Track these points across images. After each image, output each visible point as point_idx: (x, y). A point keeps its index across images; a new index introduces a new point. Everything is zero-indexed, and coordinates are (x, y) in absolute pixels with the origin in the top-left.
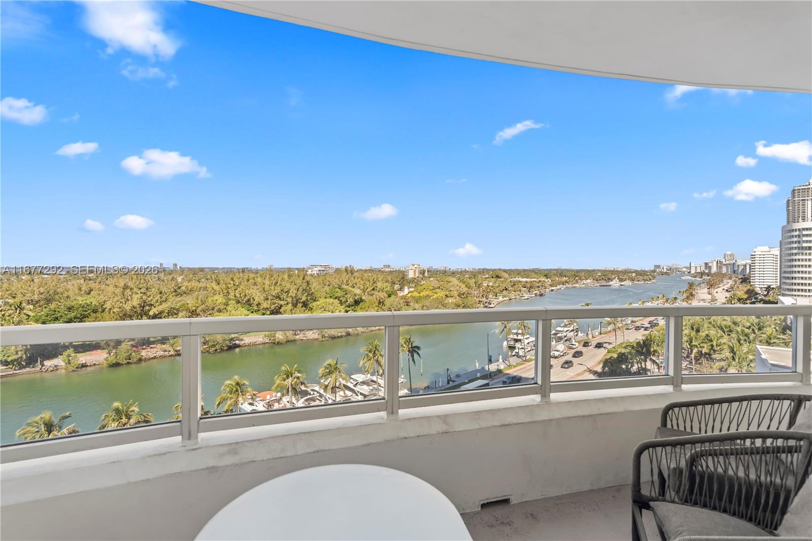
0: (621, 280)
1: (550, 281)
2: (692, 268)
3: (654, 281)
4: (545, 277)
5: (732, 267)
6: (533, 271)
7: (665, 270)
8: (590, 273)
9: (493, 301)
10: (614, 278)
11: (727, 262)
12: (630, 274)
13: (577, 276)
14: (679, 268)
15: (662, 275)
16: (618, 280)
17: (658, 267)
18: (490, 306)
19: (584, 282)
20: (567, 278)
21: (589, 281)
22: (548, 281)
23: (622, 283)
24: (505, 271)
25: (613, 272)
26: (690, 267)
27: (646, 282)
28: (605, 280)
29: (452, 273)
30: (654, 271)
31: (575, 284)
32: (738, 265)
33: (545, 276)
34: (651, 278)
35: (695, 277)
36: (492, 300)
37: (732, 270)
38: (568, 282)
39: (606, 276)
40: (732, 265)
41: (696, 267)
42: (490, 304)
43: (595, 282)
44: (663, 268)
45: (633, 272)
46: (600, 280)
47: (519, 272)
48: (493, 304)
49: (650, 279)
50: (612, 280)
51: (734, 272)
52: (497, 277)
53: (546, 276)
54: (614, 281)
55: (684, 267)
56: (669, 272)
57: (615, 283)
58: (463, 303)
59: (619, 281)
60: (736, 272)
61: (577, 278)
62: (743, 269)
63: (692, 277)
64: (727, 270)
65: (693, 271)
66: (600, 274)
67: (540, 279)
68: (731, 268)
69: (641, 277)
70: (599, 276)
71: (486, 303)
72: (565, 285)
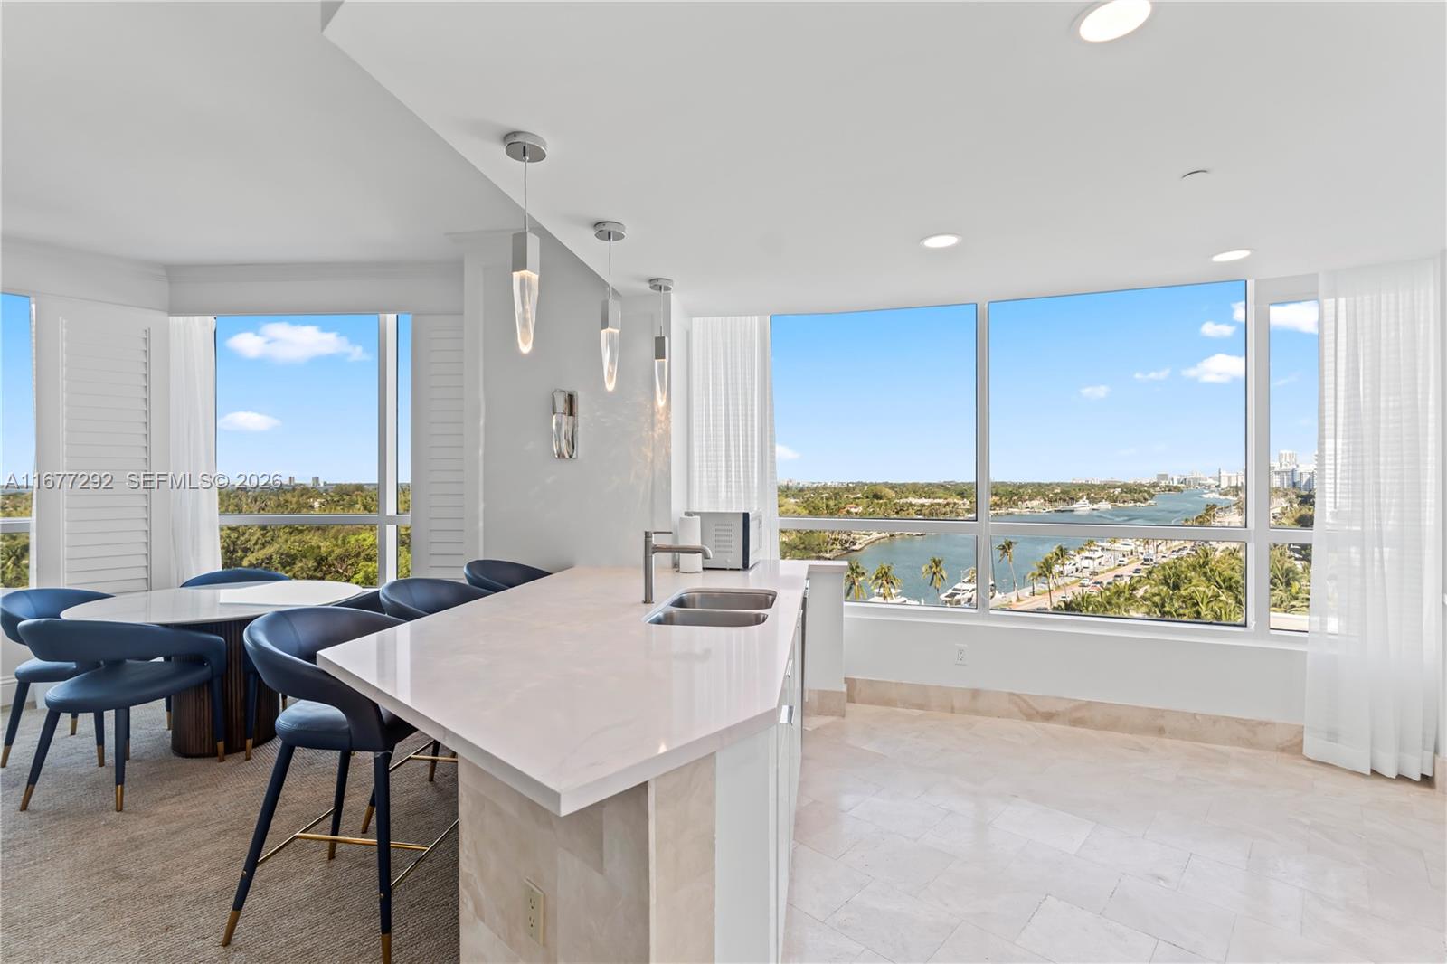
0: (1092, 500)
1: (969, 503)
2: (1222, 478)
3: (1151, 502)
4: (958, 497)
5: (1290, 477)
6: (943, 486)
7: (1176, 483)
8: (1039, 490)
9: (859, 539)
10: (1081, 497)
11: (1284, 468)
12: (1112, 491)
13: (1016, 495)
14: (1200, 479)
15: (1170, 490)
16: (1087, 501)
17: (1164, 477)
18: (854, 548)
19: (1030, 504)
20: (998, 498)
21: (1035, 502)
22: (964, 504)
23: (1095, 506)
24: (892, 487)
25: (1081, 487)
26: (1220, 477)
27: (1138, 504)
28: (1065, 500)
29: (800, 491)
30: (1155, 485)
31: (1011, 507)
32: (1301, 474)
33: (958, 494)
34: (1147, 497)
35: (1226, 494)
36: (858, 536)
37: (1291, 483)
38: (998, 505)
39: (1068, 494)
40: (1290, 474)
41: (1229, 478)
42: (855, 544)
43: (1047, 504)
44: (1172, 480)
45: (1119, 487)
46: (1056, 500)
47: (917, 490)
48: (860, 544)
49: (1146, 500)
50: (1077, 501)
51: (1294, 485)
52: (877, 496)
53: (962, 495)
54: (1081, 501)
55: (1210, 478)
56: (1183, 485)
57: (1082, 507)
58: (803, 543)
59: (1090, 502)
60: (1298, 485)
61: (1015, 498)
62: (1309, 480)
63: (1220, 494)
64: (1282, 483)
65: (1224, 485)
66: (1059, 491)
67: (950, 500)
68: (1288, 479)
69: (1129, 495)
70: (1056, 494)
71: (846, 541)
72: (994, 510)
